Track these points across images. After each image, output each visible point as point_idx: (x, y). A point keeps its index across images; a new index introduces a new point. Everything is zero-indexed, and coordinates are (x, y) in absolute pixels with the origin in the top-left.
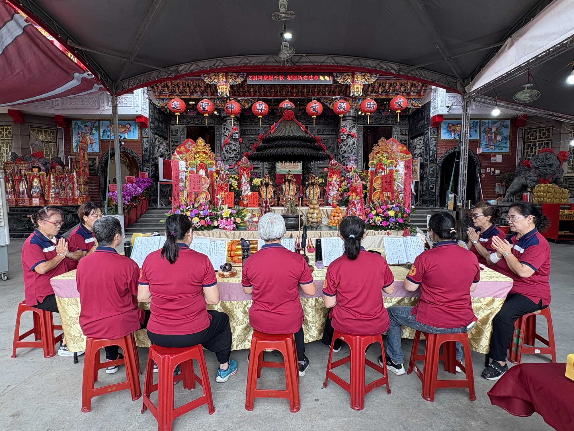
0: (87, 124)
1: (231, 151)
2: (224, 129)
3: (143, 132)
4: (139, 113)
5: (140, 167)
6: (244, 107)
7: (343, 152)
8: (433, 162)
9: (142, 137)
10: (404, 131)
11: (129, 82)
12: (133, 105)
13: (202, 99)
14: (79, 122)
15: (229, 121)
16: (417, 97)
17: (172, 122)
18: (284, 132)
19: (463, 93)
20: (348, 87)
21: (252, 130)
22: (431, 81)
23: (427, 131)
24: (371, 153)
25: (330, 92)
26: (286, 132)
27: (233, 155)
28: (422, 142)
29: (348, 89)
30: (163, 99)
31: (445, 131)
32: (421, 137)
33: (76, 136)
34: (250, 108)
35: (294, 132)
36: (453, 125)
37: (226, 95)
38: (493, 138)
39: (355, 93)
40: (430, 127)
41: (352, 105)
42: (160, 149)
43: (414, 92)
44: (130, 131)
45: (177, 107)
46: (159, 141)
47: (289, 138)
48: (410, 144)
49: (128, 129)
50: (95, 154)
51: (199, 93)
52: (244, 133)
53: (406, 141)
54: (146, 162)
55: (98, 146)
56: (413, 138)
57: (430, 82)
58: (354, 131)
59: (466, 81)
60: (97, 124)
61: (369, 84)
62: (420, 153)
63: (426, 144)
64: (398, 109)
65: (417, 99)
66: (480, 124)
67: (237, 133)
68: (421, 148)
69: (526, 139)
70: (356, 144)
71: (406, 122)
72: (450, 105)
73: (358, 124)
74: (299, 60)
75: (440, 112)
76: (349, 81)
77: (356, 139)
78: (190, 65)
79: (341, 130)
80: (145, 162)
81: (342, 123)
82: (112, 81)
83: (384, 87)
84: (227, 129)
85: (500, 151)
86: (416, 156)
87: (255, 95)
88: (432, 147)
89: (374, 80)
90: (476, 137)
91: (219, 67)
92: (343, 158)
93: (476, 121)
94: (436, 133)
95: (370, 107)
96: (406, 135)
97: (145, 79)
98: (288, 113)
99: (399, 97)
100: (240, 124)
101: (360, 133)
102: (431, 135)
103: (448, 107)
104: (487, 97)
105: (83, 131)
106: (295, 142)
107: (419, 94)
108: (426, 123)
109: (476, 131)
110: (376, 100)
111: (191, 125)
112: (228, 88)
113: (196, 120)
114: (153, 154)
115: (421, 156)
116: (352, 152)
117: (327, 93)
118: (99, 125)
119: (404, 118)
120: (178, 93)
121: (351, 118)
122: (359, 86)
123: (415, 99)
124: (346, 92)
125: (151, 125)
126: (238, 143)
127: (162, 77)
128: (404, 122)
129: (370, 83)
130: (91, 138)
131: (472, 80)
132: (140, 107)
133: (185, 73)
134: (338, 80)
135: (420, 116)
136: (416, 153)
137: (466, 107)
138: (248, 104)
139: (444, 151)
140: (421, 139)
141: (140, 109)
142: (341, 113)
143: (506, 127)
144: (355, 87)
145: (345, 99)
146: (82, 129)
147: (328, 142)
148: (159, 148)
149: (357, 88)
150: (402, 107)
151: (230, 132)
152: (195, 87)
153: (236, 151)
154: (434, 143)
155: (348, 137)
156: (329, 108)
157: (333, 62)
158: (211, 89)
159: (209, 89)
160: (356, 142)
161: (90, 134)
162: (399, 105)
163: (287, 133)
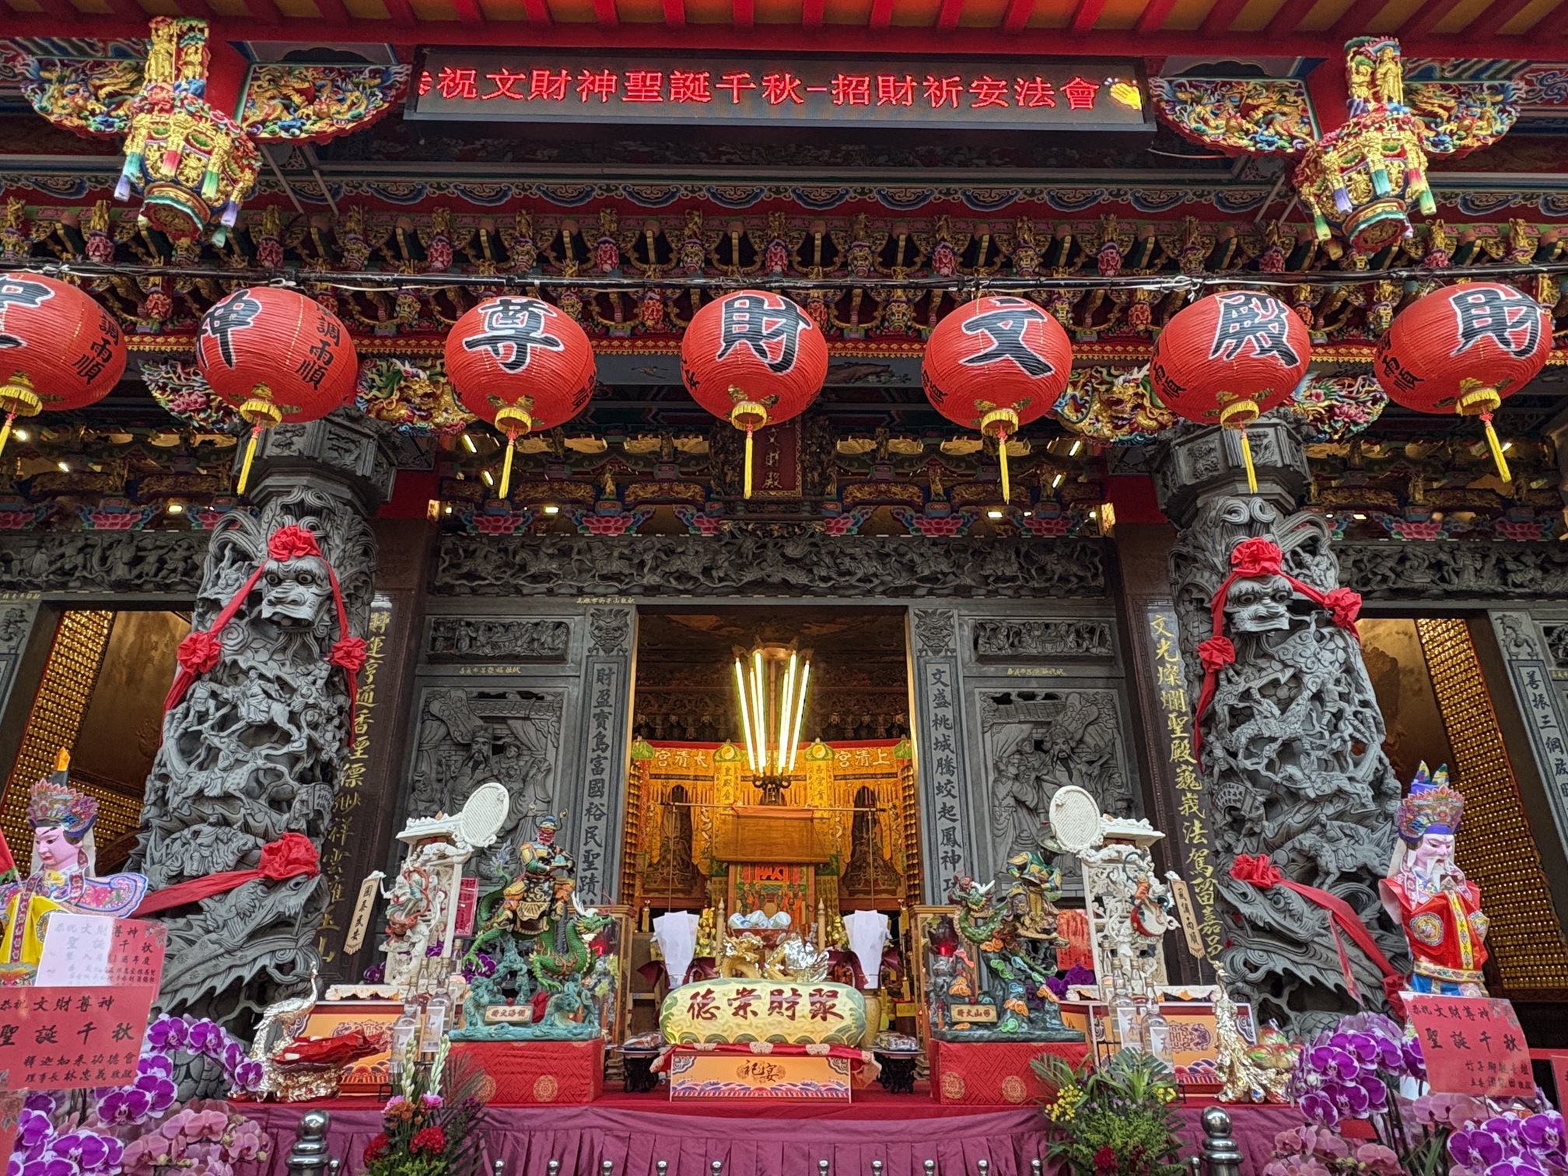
2: (219, 560)
21: (507, 628)
52: (452, 642)
67: (307, 577)
84: (240, 556)
89: (1497, 130)
112: (238, 161)
122: (1407, 138)
126: (317, 666)
129: (1468, 144)
144: (1373, 140)
147: (1060, 709)
151: (253, 570)
155: (1295, 621)
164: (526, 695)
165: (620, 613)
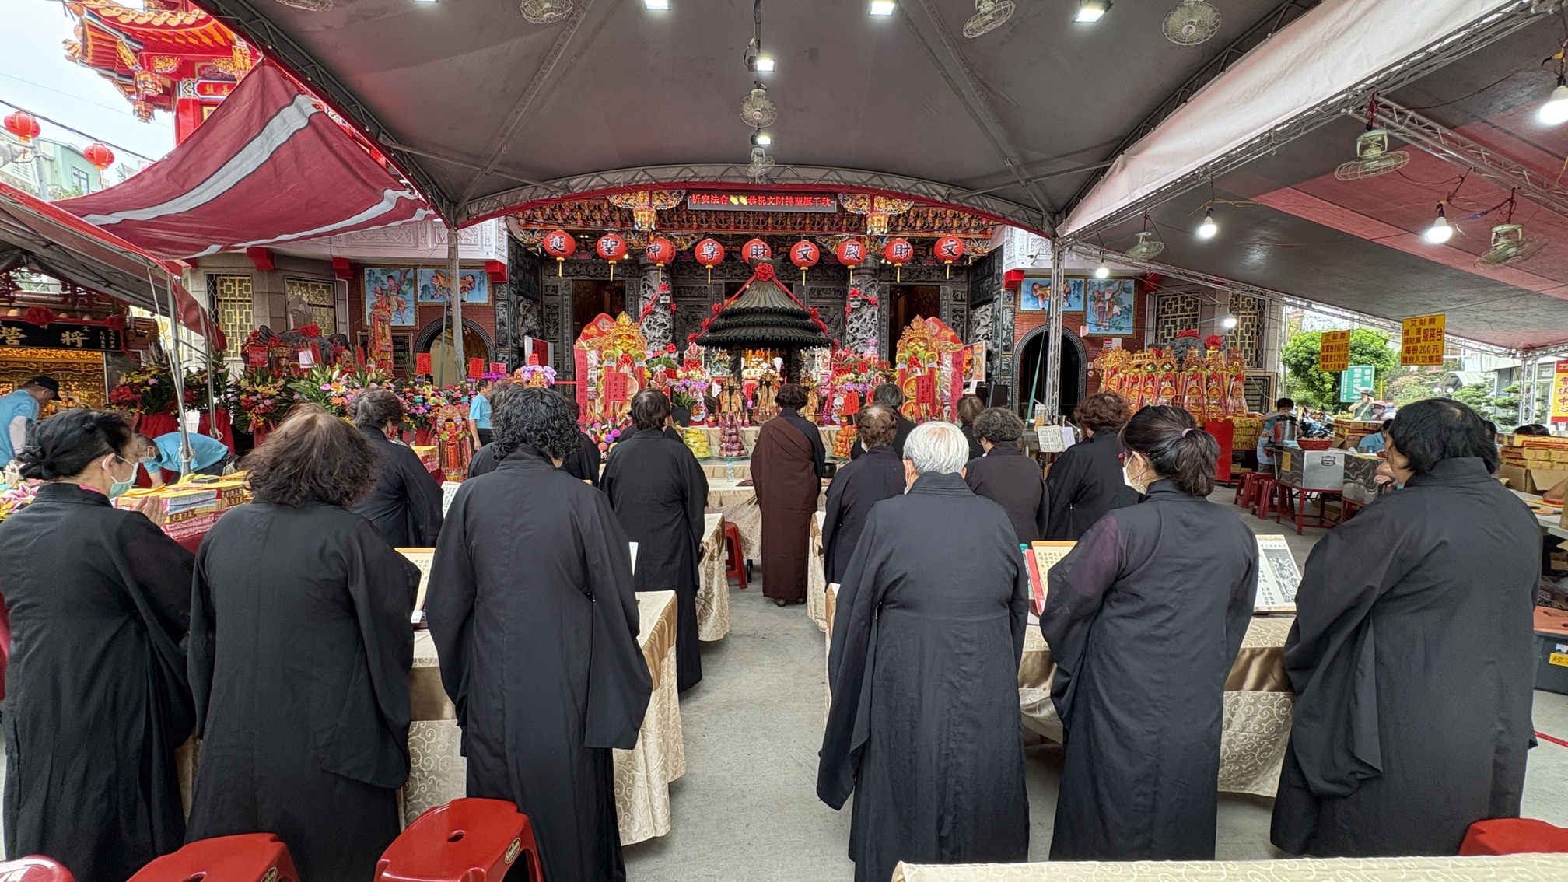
0: (392, 274)
1: (655, 326)
2: (644, 287)
3: (497, 290)
4: (492, 257)
5: (491, 353)
6: (680, 247)
7: (854, 330)
8: (1007, 349)
9: (495, 300)
10: (959, 293)
11: (479, 205)
12: (479, 242)
13: (606, 233)
14: (377, 271)
15: (652, 273)
16: (981, 236)
17: (547, 272)
18: (757, 300)
19: (1053, 237)
20: (862, 218)
21: (693, 288)
22: (1001, 216)
23: (998, 296)
24: (900, 341)
25: (832, 225)
26: (760, 300)
27: (660, 334)
28: (989, 313)
29: (863, 221)
30: (533, 232)
31: (1029, 296)
32: (988, 306)
33: (372, 295)
34: (691, 251)
35: (773, 300)
36: (1041, 286)
37: (650, 227)
38: (1107, 310)
39: (875, 230)
40: (1002, 290)
41: (870, 249)
42: (527, 321)
43: (975, 229)
44: (472, 289)
45: (560, 247)
46: (525, 307)
47: (766, 311)
48: (969, 317)
49: (470, 284)
50: (409, 330)
51: (599, 222)
52: (680, 292)
53: (963, 311)
54: (502, 345)
55: (413, 315)
56: (975, 307)
57: (998, 217)
58: (873, 295)
59: (1057, 217)
60: (411, 275)
61: (899, 215)
62: (987, 334)
63: (995, 319)
64: (949, 258)
65: (982, 240)
66: (1086, 286)
67: (667, 295)
68: (987, 326)
69: (1160, 312)
70: (876, 316)
71: (963, 278)
72: (1034, 254)
73: (880, 281)
74: (780, 174)
75: (1019, 266)
76: (865, 207)
77: (877, 308)
78: (590, 178)
79: (850, 292)
80: (500, 345)
81: (852, 280)
82: (450, 202)
83: (925, 218)
84: (649, 287)
85: (1118, 332)
86: (980, 338)
87: (699, 227)
88: (1006, 324)
89: (908, 208)
90: (1078, 307)
91: (641, 183)
92: (854, 339)
93: (1078, 280)
94: (1012, 301)
95: (901, 253)
96: (964, 301)
97: (509, 201)
98: (764, 269)
99: (949, 237)
100: (672, 278)
101: (884, 296)
102: (1004, 303)
103: (1032, 256)
104: (1092, 246)
105: (385, 287)
106: (775, 319)
107: (984, 231)
108: (996, 282)
109: (1078, 297)
110: (911, 241)
111: (582, 278)
112: (653, 215)
113: (591, 268)
114: (515, 329)
115: (988, 339)
116: (870, 330)
117: (826, 227)
118: (416, 276)
119: (960, 272)
120: (561, 221)
121: (868, 271)
122: (882, 218)
123: (977, 240)
124: (860, 225)
125: (512, 277)
126: (670, 312)
127: (540, 198)
128: (960, 279)
129: (901, 212)
130: (400, 299)
131: (1067, 217)
132: (494, 246)
133: (580, 191)
134: (845, 206)
135: (986, 269)
136: (977, 332)
137: (1058, 258)
138: (687, 242)
139: (1025, 331)
140: (987, 309)
141: (494, 250)
142: (851, 262)
143: (1128, 291)
144: (876, 218)
145: (858, 239)
146: (383, 284)
147: (828, 311)
148: (524, 318)
149: (879, 220)
150: (954, 255)
151: (654, 291)
152: (592, 211)
153: (666, 325)
154: (1009, 316)
155: (862, 305)
156: (830, 253)
157: (839, 179)
158: (620, 215)
159: (618, 215)
160: (876, 312)
161: (398, 293)
162: (950, 251)
163: (762, 302)
164: (699, 306)
165: (720, 284)
